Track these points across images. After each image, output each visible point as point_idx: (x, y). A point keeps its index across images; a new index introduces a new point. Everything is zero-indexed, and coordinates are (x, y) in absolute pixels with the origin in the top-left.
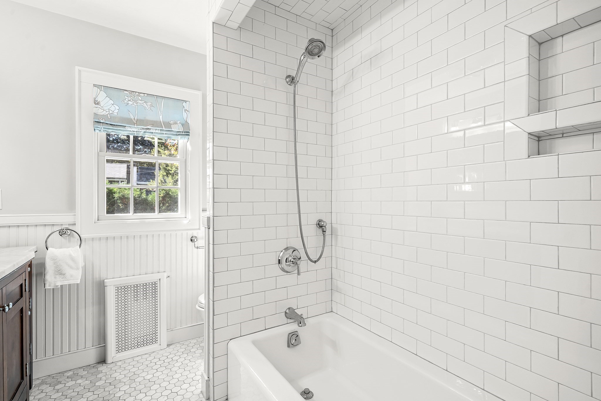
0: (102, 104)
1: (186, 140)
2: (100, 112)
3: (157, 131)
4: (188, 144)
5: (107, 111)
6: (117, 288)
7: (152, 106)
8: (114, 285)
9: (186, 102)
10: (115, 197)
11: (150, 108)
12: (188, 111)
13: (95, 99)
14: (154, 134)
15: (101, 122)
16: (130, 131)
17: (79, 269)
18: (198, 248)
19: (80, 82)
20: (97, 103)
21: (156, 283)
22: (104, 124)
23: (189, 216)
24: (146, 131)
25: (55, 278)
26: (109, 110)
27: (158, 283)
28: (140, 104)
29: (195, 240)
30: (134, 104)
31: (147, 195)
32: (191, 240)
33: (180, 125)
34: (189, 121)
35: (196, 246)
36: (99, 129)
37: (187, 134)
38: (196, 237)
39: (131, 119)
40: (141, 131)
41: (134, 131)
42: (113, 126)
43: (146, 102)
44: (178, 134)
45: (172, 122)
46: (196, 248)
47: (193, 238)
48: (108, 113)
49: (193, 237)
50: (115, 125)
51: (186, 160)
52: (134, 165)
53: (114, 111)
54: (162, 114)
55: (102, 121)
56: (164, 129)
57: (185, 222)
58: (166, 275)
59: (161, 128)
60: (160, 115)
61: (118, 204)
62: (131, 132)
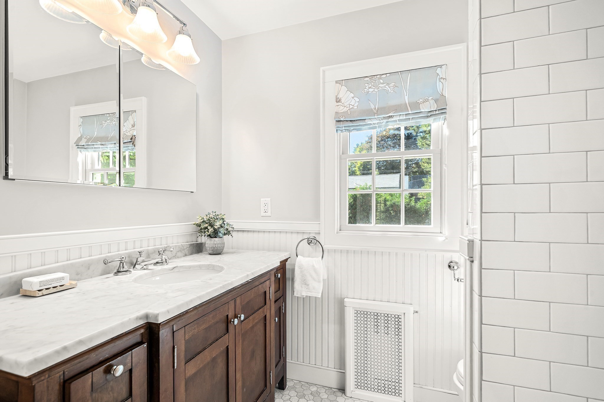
0: (343, 101)
1: (441, 122)
2: (342, 109)
3: (401, 118)
4: (445, 127)
5: (347, 107)
6: (356, 312)
7: (396, 86)
8: (353, 308)
9: (441, 66)
10: (387, 204)
11: (393, 89)
12: (444, 79)
13: (337, 96)
14: (398, 122)
15: (341, 121)
16: (371, 124)
17: (320, 282)
18: (459, 280)
19: (324, 83)
20: (338, 100)
21: (400, 317)
22: (344, 122)
23: (446, 232)
24: (388, 120)
25: (302, 287)
26: (349, 105)
27: (402, 317)
28: (381, 89)
29: (456, 268)
30: (375, 91)
31: (416, 202)
32: (449, 266)
33: (432, 102)
34: (446, 94)
35: (456, 277)
36: (341, 129)
37: (441, 111)
38: (457, 263)
39: (372, 109)
40: (382, 121)
41: (374, 124)
42: (353, 122)
43: (388, 84)
44: (430, 114)
45: (421, 100)
46: (456, 280)
47: (452, 264)
48: (348, 108)
49: (452, 262)
50: (354, 121)
51: (441, 150)
52: (406, 174)
53: (354, 105)
54: (408, 94)
55: (342, 119)
56: (410, 112)
57: (441, 239)
58: (412, 309)
59: (406, 112)
60: (405, 94)
61: (390, 211)
62: (371, 126)
